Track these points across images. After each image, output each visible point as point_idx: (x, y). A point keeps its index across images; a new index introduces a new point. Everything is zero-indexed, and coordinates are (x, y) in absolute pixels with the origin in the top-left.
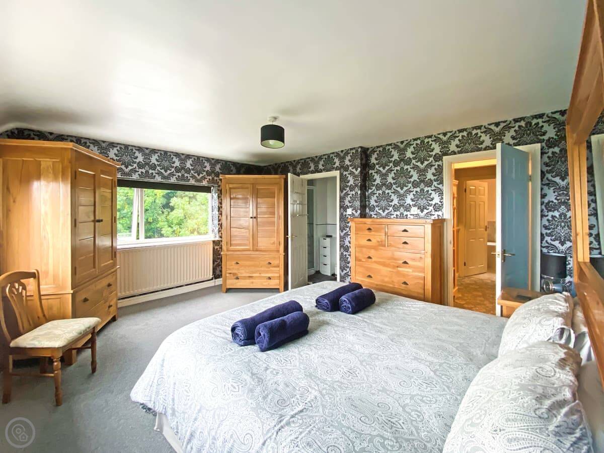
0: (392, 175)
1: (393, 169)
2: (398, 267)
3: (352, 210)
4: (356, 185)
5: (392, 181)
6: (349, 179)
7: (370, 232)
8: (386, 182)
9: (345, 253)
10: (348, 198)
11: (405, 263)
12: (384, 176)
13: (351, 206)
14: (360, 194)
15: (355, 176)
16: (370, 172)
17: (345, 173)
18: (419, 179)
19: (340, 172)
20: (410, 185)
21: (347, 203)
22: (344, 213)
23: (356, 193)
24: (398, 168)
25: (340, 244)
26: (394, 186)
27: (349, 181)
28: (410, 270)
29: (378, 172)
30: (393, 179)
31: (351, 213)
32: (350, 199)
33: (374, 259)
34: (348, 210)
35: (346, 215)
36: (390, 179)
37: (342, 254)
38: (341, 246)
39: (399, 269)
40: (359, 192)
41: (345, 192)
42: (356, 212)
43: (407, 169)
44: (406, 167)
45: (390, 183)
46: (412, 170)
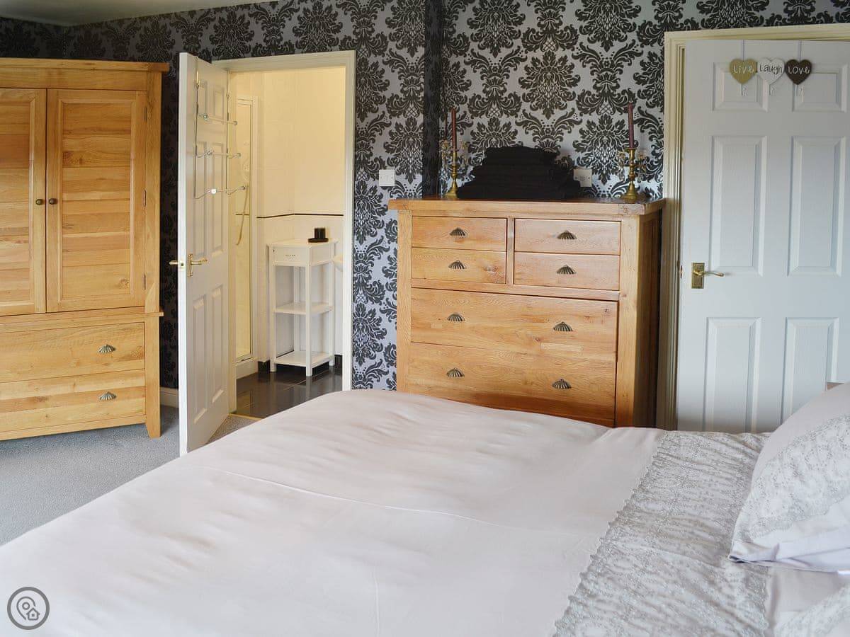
0: (519, 72)
1: (524, 55)
2: (539, 340)
3: (398, 174)
4: (411, 99)
5: (521, 92)
6: (385, 77)
7: (461, 241)
8: (502, 92)
9: (369, 306)
10: (383, 138)
11: (563, 327)
12: (495, 75)
13: (392, 163)
14: (423, 124)
15: (406, 71)
16: (453, 59)
17: (372, 59)
18: (598, 89)
19: (357, 56)
20: (572, 104)
21: (378, 151)
22: (370, 183)
23: (411, 121)
24: (539, 54)
25: (354, 279)
26: (525, 106)
27: (387, 84)
28: (575, 348)
29: (477, 61)
30: (523, 83)
31: (393, 184)
32: (388, 139)
33: (468, 323)
34: (381, 172)
35: (374, 189)
36: (512, 85)
37: (359, 311)
38: (358, 285)
39: (543, 345)
40: (420, 120)
41: (371, 116)
42: (410, 178)
43: (564, 59)
44: (560, 53)
45: (515, 95)
46: (578, 63)
